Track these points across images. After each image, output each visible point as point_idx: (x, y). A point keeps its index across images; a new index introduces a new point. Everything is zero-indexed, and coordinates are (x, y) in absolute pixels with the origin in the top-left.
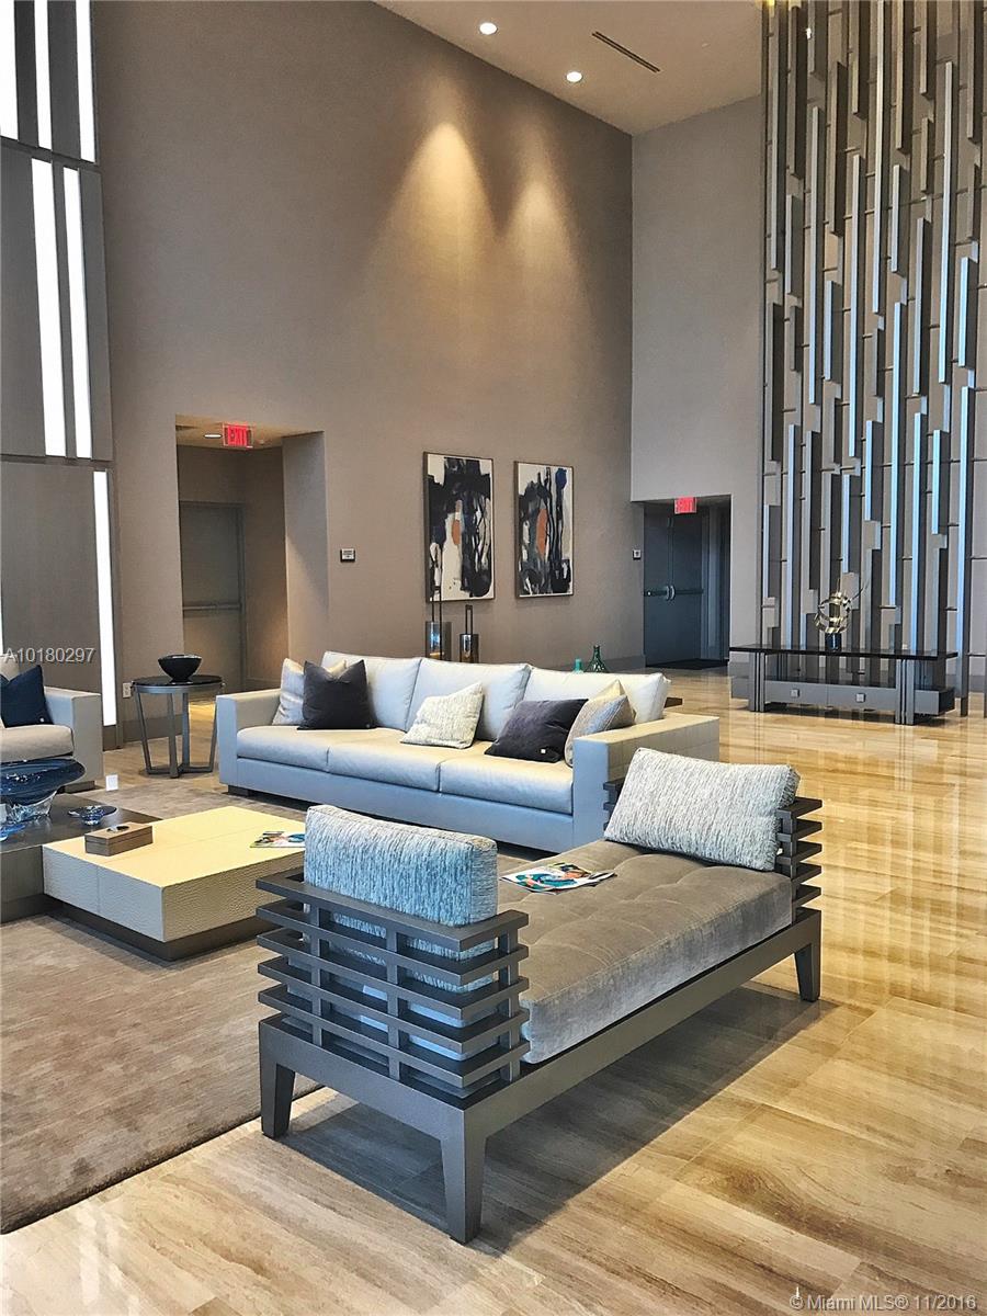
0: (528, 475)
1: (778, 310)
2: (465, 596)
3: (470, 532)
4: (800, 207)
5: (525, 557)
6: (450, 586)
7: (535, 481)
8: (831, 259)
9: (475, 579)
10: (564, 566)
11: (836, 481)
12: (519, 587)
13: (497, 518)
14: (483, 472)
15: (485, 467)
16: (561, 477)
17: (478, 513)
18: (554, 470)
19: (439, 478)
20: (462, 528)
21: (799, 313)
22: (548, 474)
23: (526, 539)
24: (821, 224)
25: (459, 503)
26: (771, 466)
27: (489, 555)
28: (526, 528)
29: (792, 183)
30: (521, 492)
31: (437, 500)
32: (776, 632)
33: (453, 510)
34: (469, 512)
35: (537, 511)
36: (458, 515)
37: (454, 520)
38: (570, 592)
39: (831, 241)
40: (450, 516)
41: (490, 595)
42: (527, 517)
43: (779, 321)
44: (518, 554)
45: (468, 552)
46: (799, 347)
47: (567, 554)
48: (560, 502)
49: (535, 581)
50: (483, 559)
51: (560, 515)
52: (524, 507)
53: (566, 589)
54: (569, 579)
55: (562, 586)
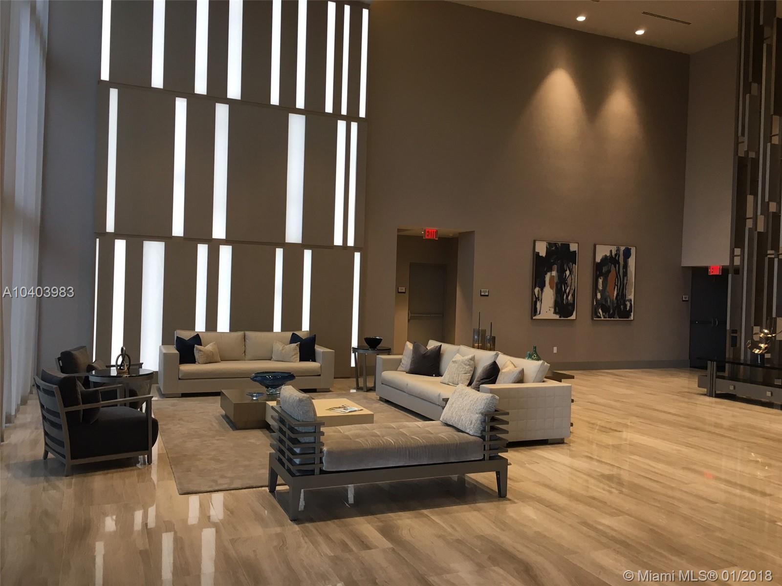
0: (603, 252)
2: (557, 317)
3: (563, 281)
5: (599, 296)
6: (547, 309)
7: (608, 254)
9: (563, 308)
10: (628, 303)
12: (595, 313)
13: (581, 275)
14: (571, 250)
15: (573, 247)
16: (627, 253)
17: (568, 273)
18: (622, 248)
19: (543, 253)
20: (556, 280)
22: (616, 250)
23: (600, 287)
25: (555, 267)
27: (573, 296)
28: (600, 281)
30: (598, 260)
31: (540, 266)
33: (551, 270)
34: (561, 272)
35: (609, 271)
36: (555, 273)
37: (552, 275)
38: (632, 318)
40: (549, 274)
41: (573, 317)
42: (601, 274)
44: (594, 295)
45: (559, 293)
47: (631, 296)
48: (626, 266)
49: (605, 310)
50: (570, 297)
51: (625, 274)
52: (601, 269)
53: (628, 316)
54: (630, 311)
55: (626, 314)
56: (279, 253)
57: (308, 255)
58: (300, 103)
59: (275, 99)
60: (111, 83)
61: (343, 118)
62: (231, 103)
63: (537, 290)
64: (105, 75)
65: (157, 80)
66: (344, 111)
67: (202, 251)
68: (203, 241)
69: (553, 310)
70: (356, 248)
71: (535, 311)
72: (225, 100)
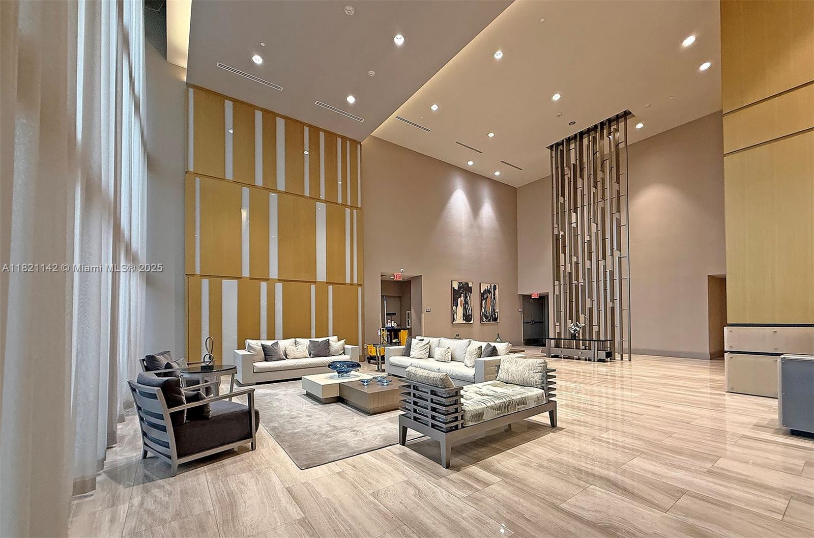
0: (484, 287)
1: (557, 236)
2: (464, 322)
3: (466, 303)
4: (563, 205)
5: (483, 311)
6: (459, 319)
7: (487, 288)
8: (574, 220)
9: (467, 318)
10: (496, 314)
11: (577, 287)
12: (481, 319)
13: (474, 299)
14: (470, 286)
15: (470, 284)
16: (495, 288)
17: (468, 298)
18: (493, 285)
20: (463, 302)
21: (564, 236)
22: (491, 286)
23: (484, 306)
24: (570, 210)
26: (557, 283)
27: (471, 310)
28: (484, 302)
29: (561, 199)
30: (482, 292)
31: (456, 294)
32: (559, 333)
33: (460, 297)
35: (487, 297)
36: (462, 298)
37: (461, 300)
38: (498, 321)
39: (574, 215)
40: (459, 299)
41: (472, 322)
42: (484, 299)
43: (558, 239)
44: (481, 310)
45: (465, 309)
46: (564, 247)
47: (497, 310)
48: (494, 295)
49: (487, 318)
50: (470, 311)
51: (494, 298)
52: (483, 296)
53: (497, 321)
54: (497, 318)
55: (496, 319)
58: (323, 196)
59: (307, 193)
61: (348, 206)
62: (279, 193)
63: (454, 307)
66: (349, 203)
67: (264, 285)
68: (264, 280)
69: (462, 318)
70: (358, 285)
71: (453, 320)
72: (275, 191)
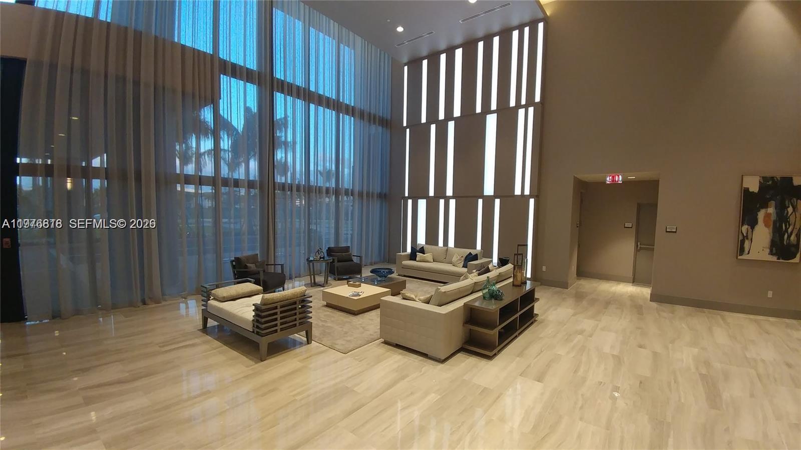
2: (774, 258)
3: (781, 220)
6: (759, 251)
9: (783, 249)
19: (754, 187)
20: (773, 218)
25: (773, 203)
31: (751, 202)
33: (766, 207)
34: (781, 208)
36: (771, 210)
37: (767, 212)
40: (762, 211)
45: (778, 232)
56: (480, 201)
57: (497, 202)
58: (494, 106)
59: (479, 109)
60: (407, 127)
61: (522, 107)
62: (456, 120)
63: (745, 227)
64: (405, 124)
65: (424, 120)
66: (523, 102)
67: (442, 202)
68: (442, 198)
69: (767, 250)
70: (531, 196)
71: (741, 250)
72: (452, 118)
